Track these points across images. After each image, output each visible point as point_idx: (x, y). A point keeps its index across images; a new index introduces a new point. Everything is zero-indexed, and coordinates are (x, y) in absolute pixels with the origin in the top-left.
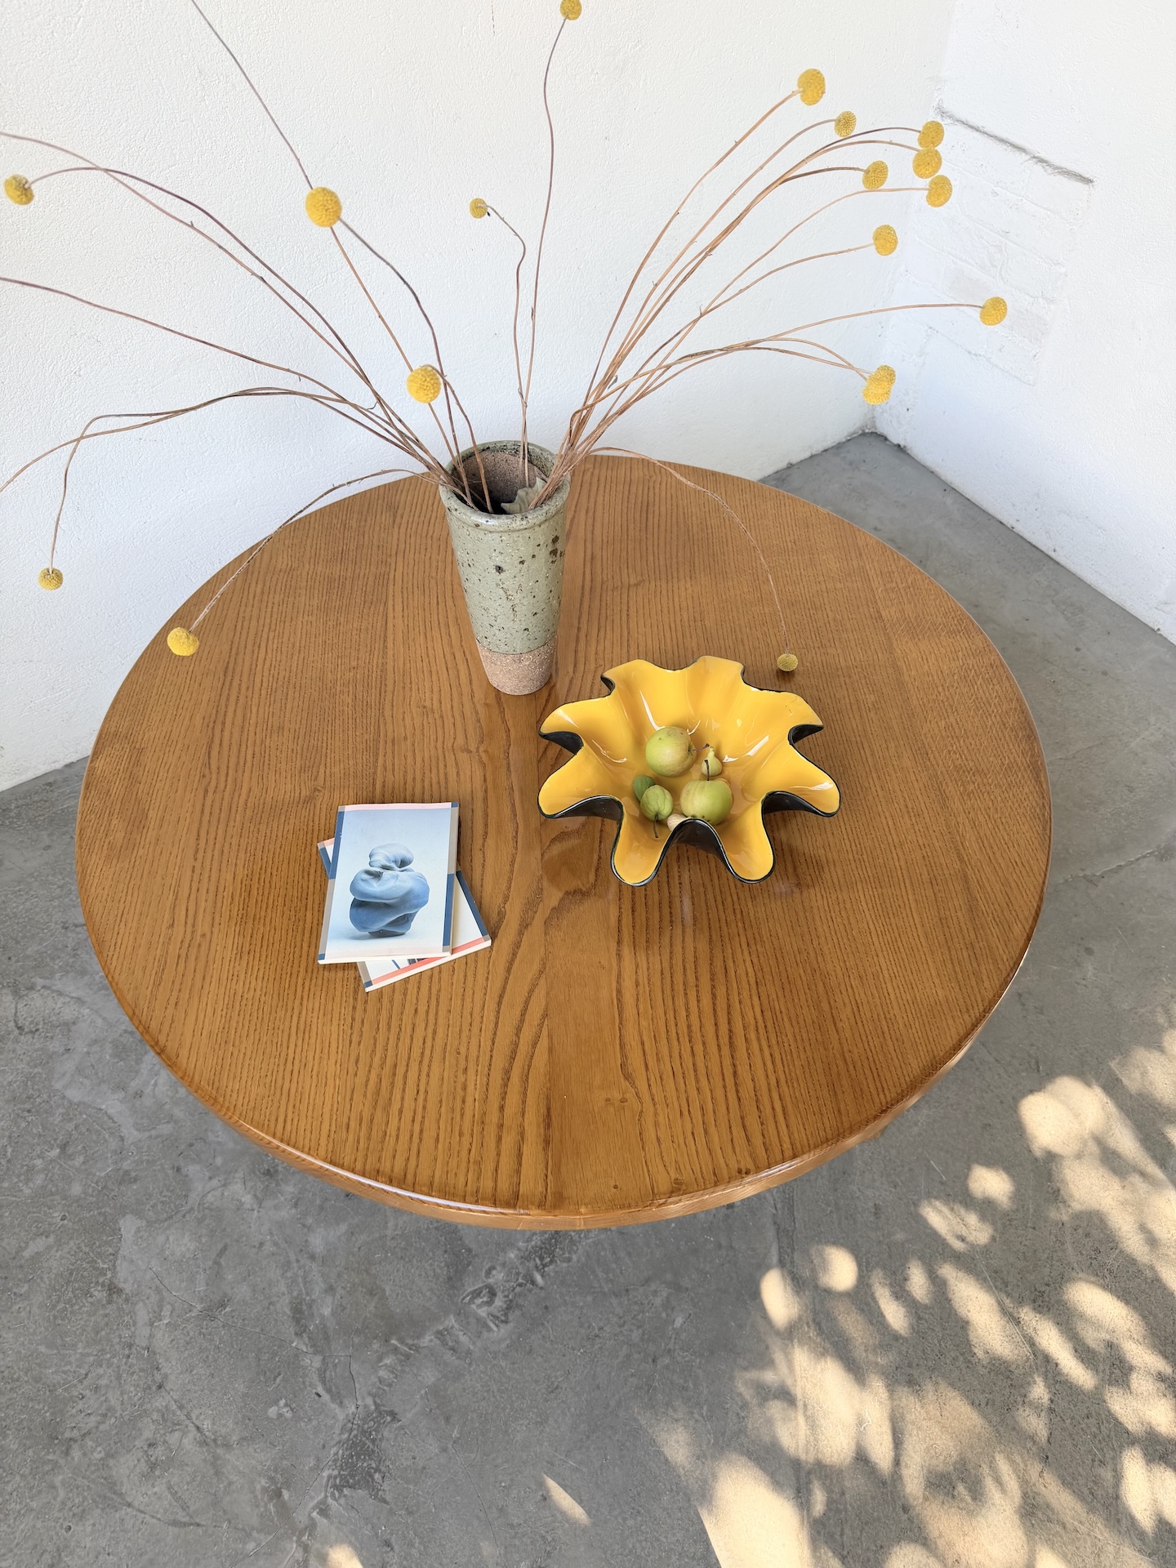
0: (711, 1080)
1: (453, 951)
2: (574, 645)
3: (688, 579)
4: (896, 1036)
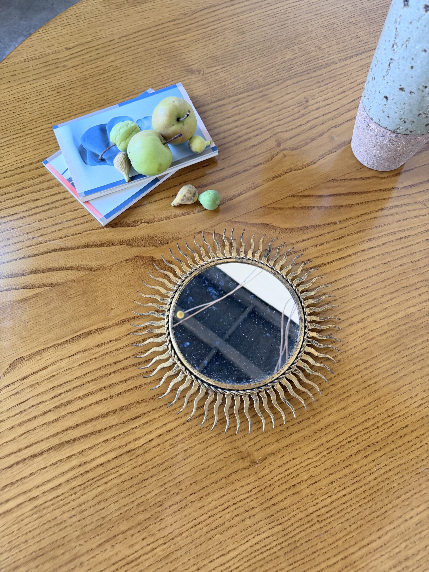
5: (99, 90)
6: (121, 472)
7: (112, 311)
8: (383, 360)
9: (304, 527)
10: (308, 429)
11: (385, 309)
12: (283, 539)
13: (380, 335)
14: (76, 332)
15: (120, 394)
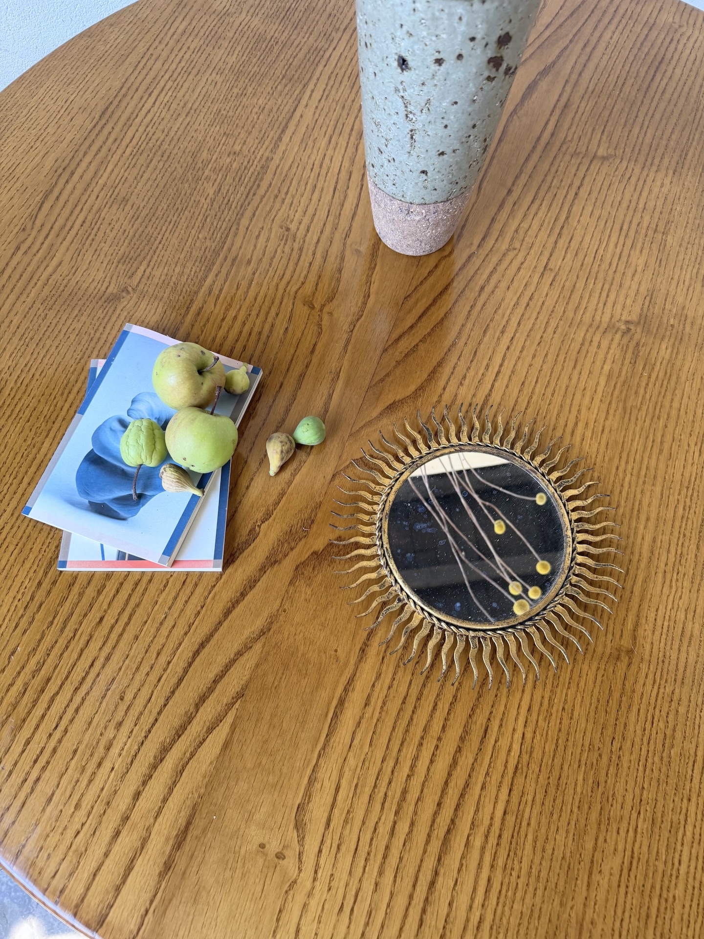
0: (398, 880)
1: (175, 563)
2: (494, 209)
3: (671, 172)
4: (663, 929)
5: (21, 415)
6: (530, 798)
7: (339, 652)
8: (632, 440)
10: (640, 570)
11: (585, 389)
13: (606, 418)
14: (326, 715)
15: (444, 727)
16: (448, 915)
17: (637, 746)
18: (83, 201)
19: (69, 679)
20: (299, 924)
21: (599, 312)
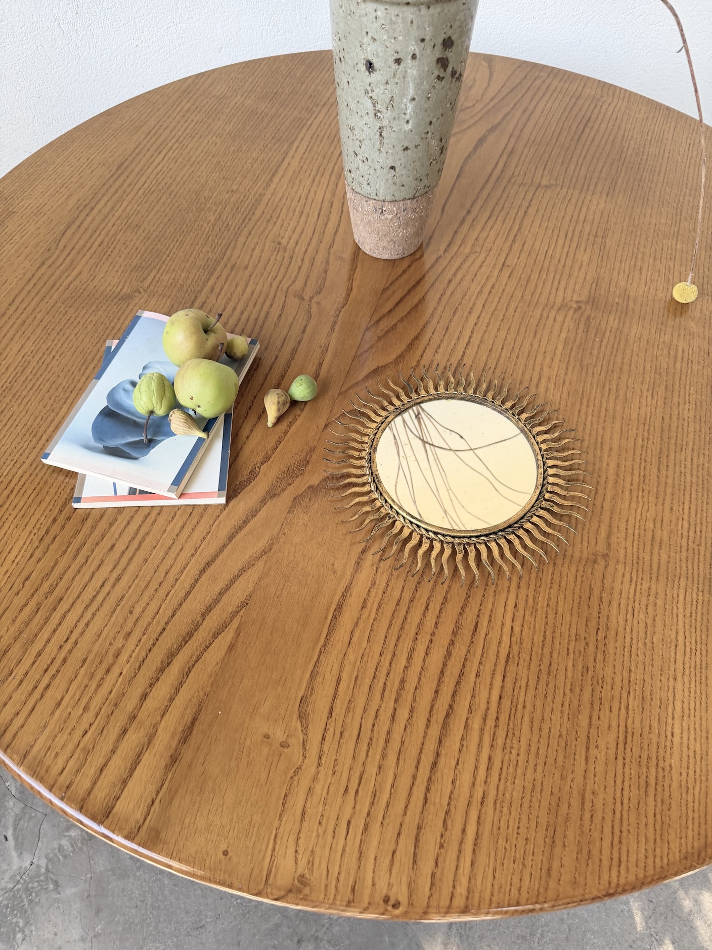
0: (401, 762)
1: (181, 496)
2: (456, 225)
4: (663, 795)
5: (42, 387)
6: (523, 684)
7: (336, 565)
8: (591, 390)
9: (696, 561)
10: (607, 491)
11: (545, 352)
12: (695, 586)
13: (566, 374)
14: (326, 618)
15: (436, 624)
16: (452, 793)
17: (620, 635)
18: (101, 227)
19: (81, 599)
20: (304, 807)
21: (553, 296)
